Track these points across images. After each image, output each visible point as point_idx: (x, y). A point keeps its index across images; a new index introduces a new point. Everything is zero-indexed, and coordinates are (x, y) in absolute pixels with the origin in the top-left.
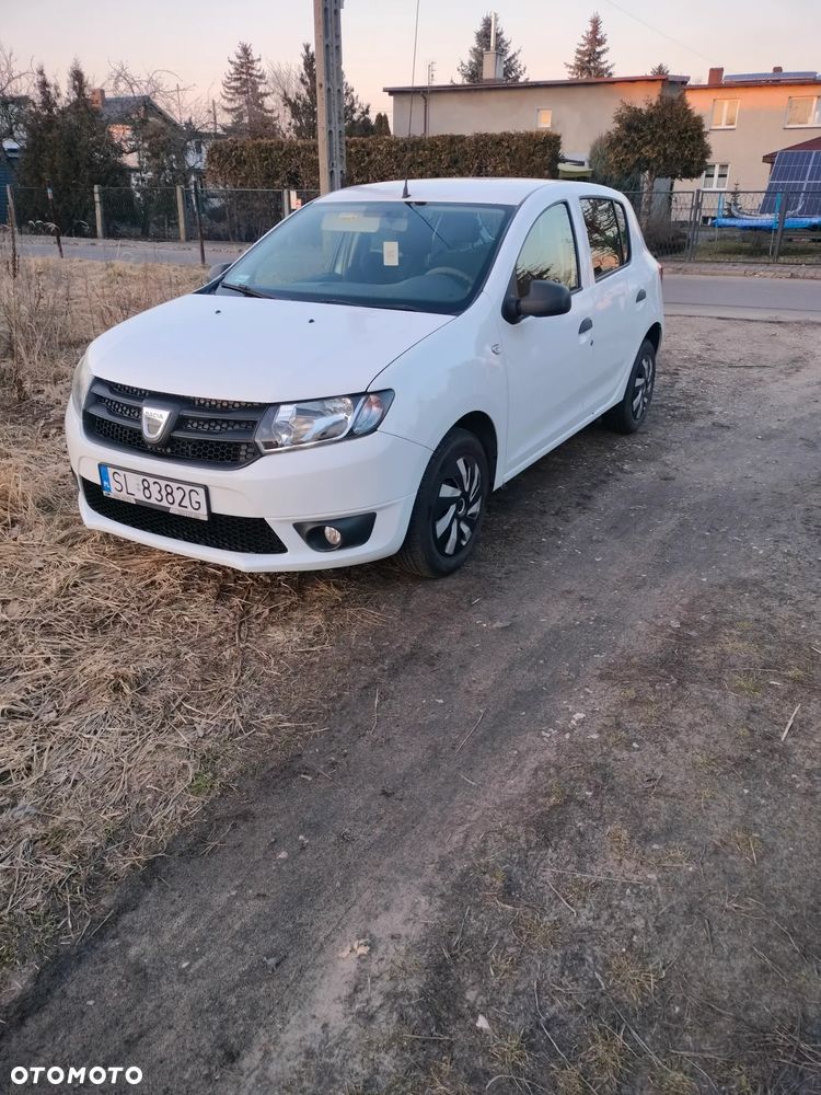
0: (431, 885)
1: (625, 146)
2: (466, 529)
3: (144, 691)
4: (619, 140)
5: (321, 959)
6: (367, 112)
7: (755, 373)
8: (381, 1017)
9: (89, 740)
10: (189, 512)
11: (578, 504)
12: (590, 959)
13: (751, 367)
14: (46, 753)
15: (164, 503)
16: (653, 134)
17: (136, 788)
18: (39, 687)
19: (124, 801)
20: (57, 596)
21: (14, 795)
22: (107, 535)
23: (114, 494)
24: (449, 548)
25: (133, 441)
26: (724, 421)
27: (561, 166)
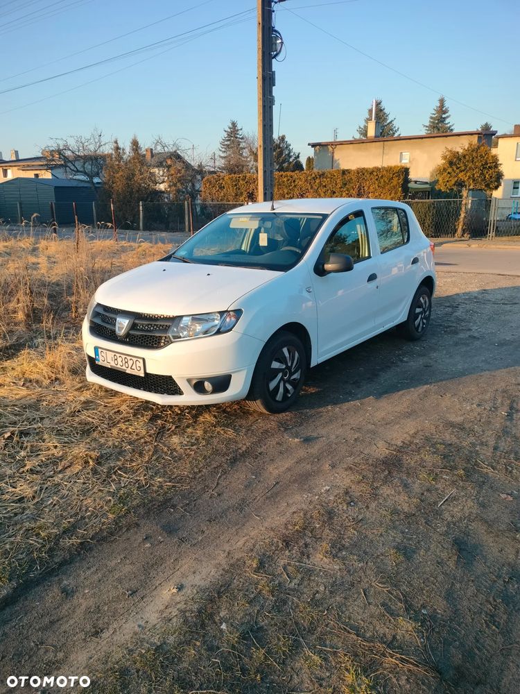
0: (219, 564)
1: (449, 173)
2: (289, 387)
3: (99, 464)
4: (445, 170)
5: (154, 593)
6: (298, 157)
7: (508, 308)
8: (175, 620)
9: (66, 485)
10: (135, 372)
11: (369, 379)
12: (290, 603)
13: (506, 304)
14: (43, 491)
15: (124, 367)
16: (466, 166)
17: (84, 509)
18: (48, 460)
19: (76, 514)
20: (69, 416)
21: (24, 509)
22: (101, 387)
23: (100, 363)
24: (279, 397)
25: (111, 336)
26: (476, 334)
27: (410, 185)
